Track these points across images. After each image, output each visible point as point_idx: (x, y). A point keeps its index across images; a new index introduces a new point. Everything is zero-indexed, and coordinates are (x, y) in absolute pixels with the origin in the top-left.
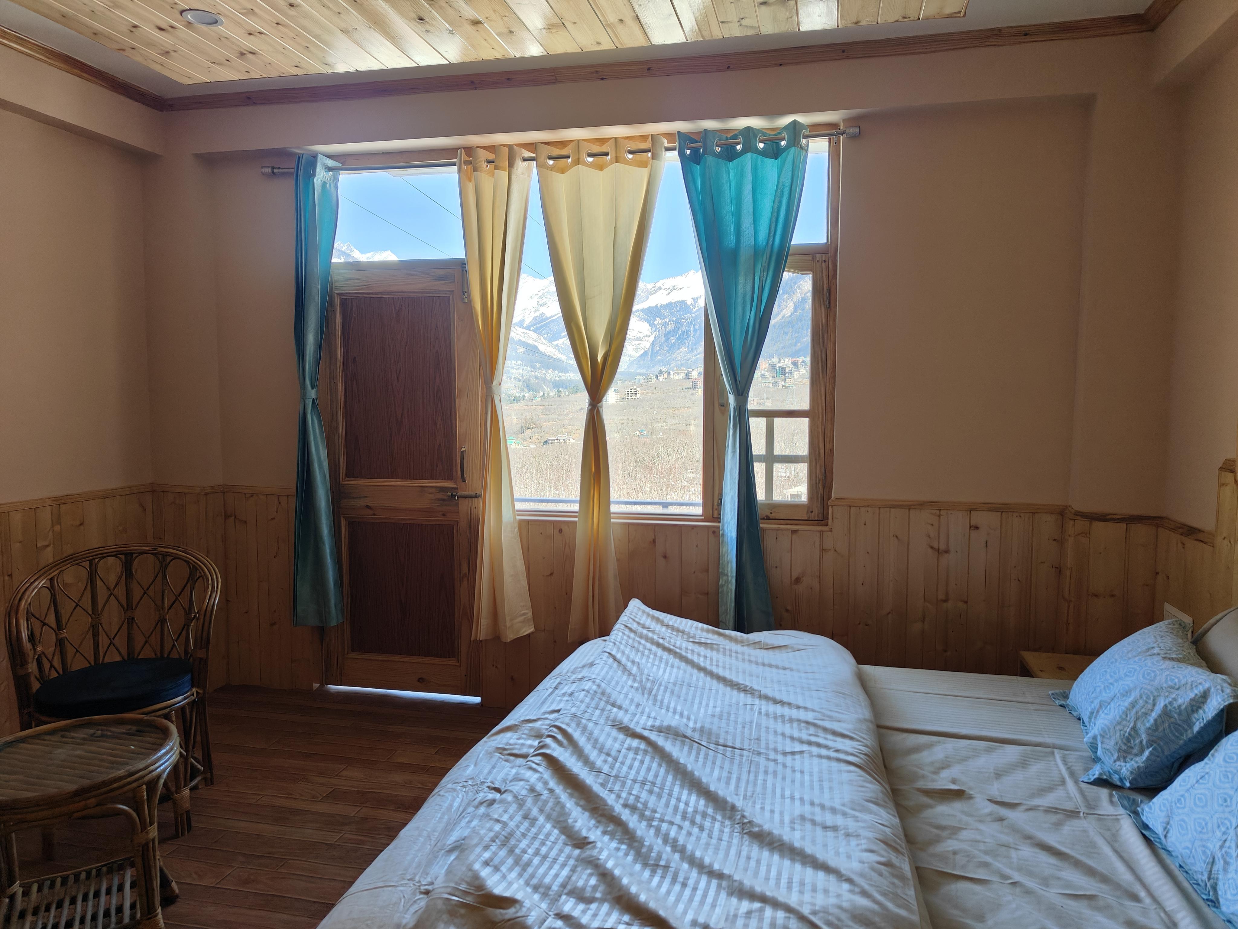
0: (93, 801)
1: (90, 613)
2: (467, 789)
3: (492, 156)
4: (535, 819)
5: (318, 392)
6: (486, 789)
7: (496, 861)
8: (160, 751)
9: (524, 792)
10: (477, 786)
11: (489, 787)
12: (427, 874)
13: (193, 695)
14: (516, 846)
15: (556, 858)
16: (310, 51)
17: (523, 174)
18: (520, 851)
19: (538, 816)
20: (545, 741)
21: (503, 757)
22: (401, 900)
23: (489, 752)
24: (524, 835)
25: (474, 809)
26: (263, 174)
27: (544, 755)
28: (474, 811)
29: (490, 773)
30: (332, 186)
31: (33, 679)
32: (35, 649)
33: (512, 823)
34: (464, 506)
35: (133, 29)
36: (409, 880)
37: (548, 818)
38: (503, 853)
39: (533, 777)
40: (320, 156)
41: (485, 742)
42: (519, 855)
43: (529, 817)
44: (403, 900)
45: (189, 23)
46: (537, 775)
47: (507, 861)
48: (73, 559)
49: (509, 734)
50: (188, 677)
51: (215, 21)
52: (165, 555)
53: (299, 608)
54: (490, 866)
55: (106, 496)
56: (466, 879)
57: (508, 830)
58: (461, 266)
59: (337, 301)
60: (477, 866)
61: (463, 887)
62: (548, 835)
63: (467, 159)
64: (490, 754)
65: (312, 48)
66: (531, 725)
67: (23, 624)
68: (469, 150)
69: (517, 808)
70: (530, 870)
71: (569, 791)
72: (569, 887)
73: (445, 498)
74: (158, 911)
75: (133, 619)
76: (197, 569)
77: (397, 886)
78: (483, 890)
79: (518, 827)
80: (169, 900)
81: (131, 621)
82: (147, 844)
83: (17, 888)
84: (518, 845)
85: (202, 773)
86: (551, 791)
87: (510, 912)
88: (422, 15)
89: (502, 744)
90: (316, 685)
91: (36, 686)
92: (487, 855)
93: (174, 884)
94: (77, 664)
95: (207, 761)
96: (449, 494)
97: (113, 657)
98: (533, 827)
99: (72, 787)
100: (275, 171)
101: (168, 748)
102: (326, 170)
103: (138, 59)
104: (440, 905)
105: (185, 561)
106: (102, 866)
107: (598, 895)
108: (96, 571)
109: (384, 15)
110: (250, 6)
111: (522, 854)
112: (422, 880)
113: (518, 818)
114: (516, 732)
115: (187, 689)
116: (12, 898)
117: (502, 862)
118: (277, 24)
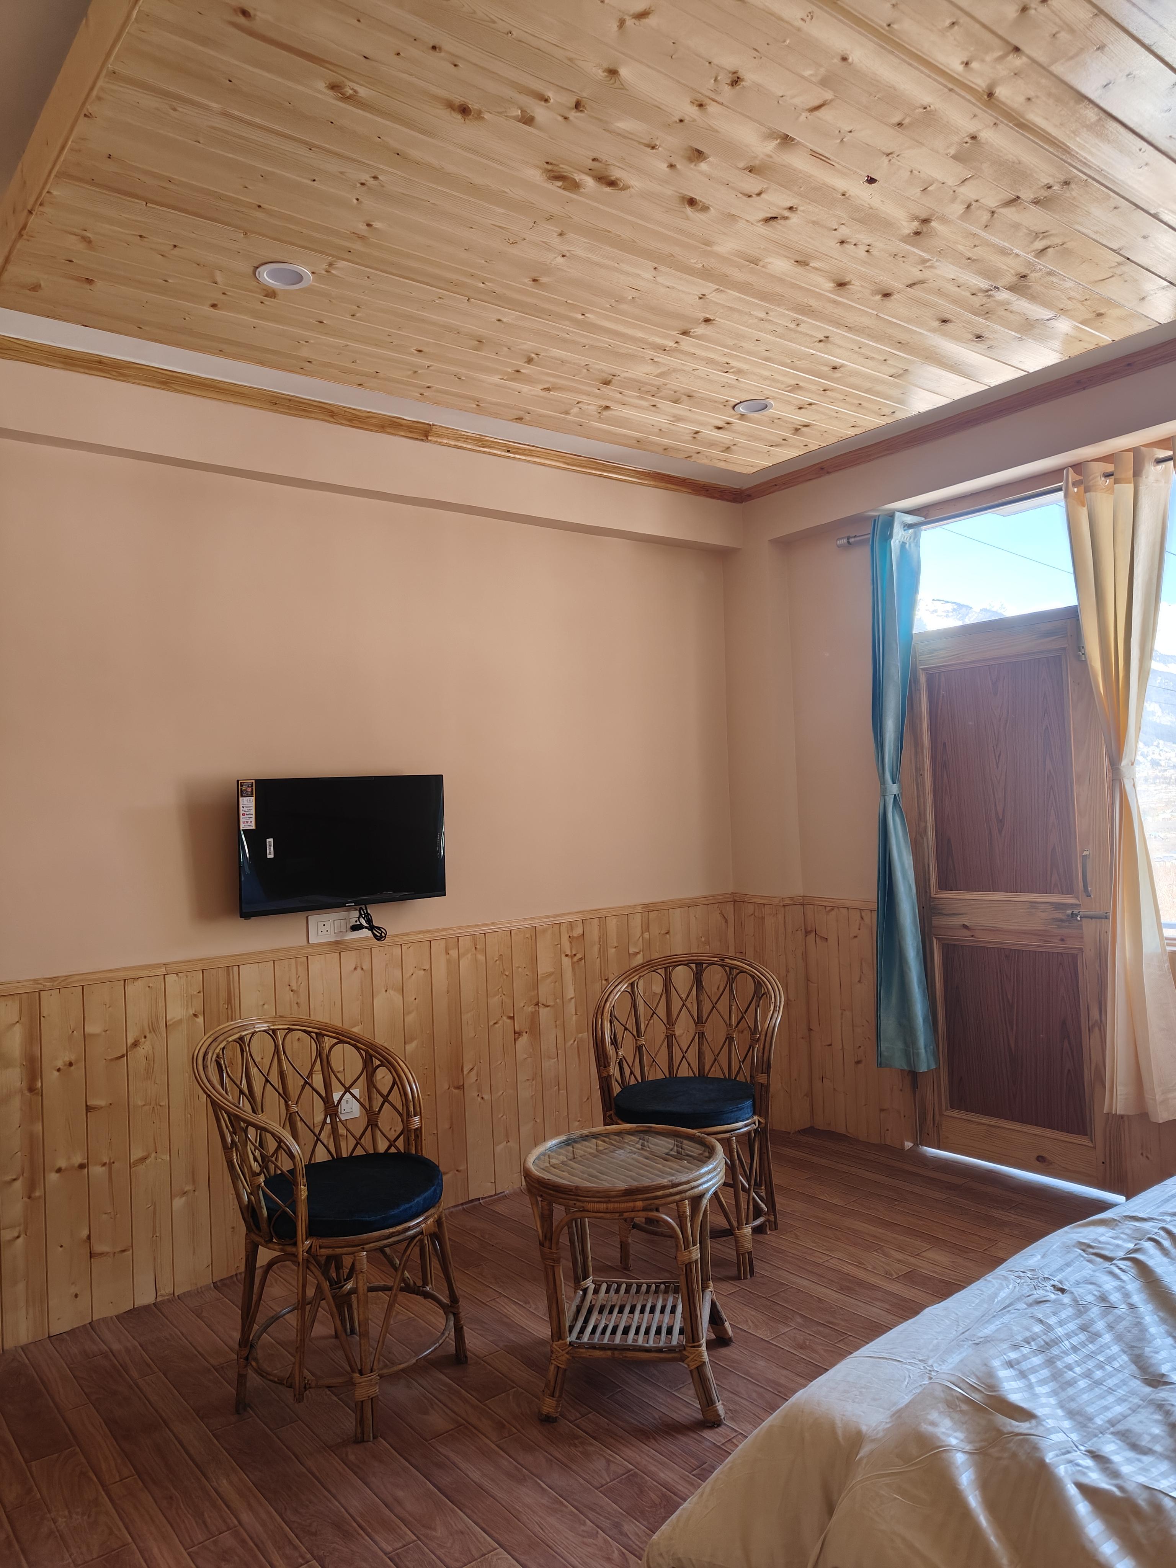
0: (639, 1204)
1: (666, 1023)
2: (1023, 1281)
3: (1110, 468)
4: (1098, 1335)
5: (901, 788)
6: (1049, 1288)
7: (1025, 1366)
8: (703, 1168)
9: (1090, 1298)
10: (1039, 1280)
11: (1054, 1286)
12: (944, 1361)
13: (754, 1123)
14: (1059, 1358)
15: (1113, 1388)
16: (864, 408)
17: (1157, 481)
18: (1064, 1365)
19: (1103, 1332)
20: (1142, 1244)
21: (1086, 1256)
22: (905, 1380)
23: (1067, 1245)
24: (1075, 1349)
25: (1025, 1306)
26: (838, 546)
27: (1137, 1262)
28: (1026, 1309)
29: (1061, 1269)
30: (912, 545)
31: (613, 1082)
32: (617, 1053)
33: (1060, 1329)
34: (1089, 929)
35: (695, 436)
36: (920, 1361)
37: (1119, 1338)
38: (1037, 1360)
39: (1109, 1284)
40: (897, 514)
41: (1066, 1232)
42: (1060, 1370)
43: (1089, 1330)
44: (907, 1381)
45: (743, 415)
46: (1116, 1283)
47: (1041, 1372)
48: (650, 965)
49: (1101, 1229)
50: (749, 1103)
51: (764, 406)
52: (732, 968)
53: (884, 1045)
54: (1015, 1369)
55: (689, 904)
56: (979, 1374)
57: (1052, 1336)
58: (1072, 615)
59: (923, 679)
60: (996, 1363)
61: (972, 1380)
62: (1110, 1359)
63: (1078, 478)
64: (1067, 1248)
65: (864, 404)
66: (1137, 1224)
67: (607, 1025)
68: (1077, 467)
69: (1074, 1314)
70: (1071, 1391)
71: (1161, 1314)
72: (1120, 1427)
73: (1064, 918)
74: (702, 1342)
75: (703, 1033)
76: (761, 986)
77: (905, 1364)
78: (995, 1391)
79: (1068, 1336)
80: (721, 1341)
81: (701, 1035)
82: (690, 1264)
83: (589, 1283)
84: (1063, 1357)
85: (765, 1214)
86: (1132, 1307)
87: (1023, 1427)
88: (979, 333)
89: (1088, 1239)
90: (908, 1145)
91: (617, 1089)
92: (1013, 1355)
93: (727, 1324)
94: (656, 1074)
95: (770, 1201)
96: (1069, 912)
97: (684, 1072)
98: (1091, 1342)
99: (624, 1186)
100: (852, 540)
101: (711, 1166)
102: (906, 528)
103: (705, 461)
104: (939, 1393)
105: (750, 975)
106: (661, 1283)
107: (1158, 1448)
108: (670, 980)
109: (935, 347)
110: (793, 382)
111: (1065, 1370)
112: (935, 1365)
113: (1072, 1326)
114: (1113, 1229)
115: (747, 1116)
116: (585, 1291)
117: (1034, 1370)
118: (824, 390)
